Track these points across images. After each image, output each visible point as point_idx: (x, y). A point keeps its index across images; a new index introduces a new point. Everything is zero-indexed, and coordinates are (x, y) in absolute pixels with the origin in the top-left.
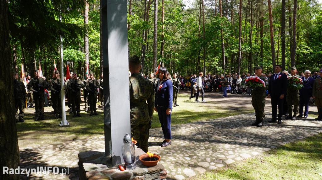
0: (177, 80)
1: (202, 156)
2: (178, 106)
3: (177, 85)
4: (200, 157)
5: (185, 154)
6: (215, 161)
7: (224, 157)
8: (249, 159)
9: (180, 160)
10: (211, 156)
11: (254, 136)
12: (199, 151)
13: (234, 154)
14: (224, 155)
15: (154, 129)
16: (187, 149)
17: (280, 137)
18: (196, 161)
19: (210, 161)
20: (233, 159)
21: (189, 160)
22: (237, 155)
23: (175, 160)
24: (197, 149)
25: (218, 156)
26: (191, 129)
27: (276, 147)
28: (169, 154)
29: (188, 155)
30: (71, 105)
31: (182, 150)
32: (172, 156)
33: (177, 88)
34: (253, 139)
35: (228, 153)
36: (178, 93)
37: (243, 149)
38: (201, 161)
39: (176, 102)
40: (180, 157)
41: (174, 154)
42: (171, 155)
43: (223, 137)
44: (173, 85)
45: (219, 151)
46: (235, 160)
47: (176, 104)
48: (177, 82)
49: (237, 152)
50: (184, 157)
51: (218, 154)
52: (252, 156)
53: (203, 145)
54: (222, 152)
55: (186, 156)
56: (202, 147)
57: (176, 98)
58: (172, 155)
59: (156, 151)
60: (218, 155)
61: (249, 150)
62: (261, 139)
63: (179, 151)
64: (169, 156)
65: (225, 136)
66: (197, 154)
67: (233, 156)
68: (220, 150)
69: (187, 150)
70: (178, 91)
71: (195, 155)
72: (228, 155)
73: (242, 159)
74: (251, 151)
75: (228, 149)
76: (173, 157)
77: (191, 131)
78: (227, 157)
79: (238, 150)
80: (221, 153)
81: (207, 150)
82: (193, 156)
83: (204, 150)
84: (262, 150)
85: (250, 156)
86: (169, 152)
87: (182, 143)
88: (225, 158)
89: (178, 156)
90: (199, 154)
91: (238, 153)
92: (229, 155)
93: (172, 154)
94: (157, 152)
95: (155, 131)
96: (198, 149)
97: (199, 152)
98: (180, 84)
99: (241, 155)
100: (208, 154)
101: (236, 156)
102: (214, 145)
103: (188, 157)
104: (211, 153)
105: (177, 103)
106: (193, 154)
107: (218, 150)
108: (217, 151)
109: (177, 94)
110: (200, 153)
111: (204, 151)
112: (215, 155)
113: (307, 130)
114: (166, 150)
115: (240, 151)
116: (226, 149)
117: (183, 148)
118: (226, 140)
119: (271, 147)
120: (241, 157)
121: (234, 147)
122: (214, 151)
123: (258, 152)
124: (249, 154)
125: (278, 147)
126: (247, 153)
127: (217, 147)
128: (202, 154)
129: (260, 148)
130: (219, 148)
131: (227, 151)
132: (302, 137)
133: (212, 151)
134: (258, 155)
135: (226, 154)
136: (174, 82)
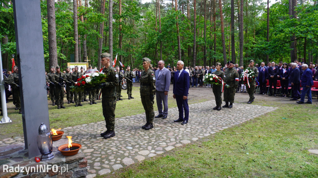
0: (131, 72)
1: (144, 145)
2: (133, 98)
3: (131, 78)
4: (142, 146)
5: (128, 143)
6: (156, 149)
8: (188, 144)
9: (121, 150)
10: (153, 144)
11: (198, 124)
13: (175, 141)
14: (166, 142)
15: (103, 122)
16: (131, 139)
17: (221, 123)
18: (137, 150)
19: (151, 149)
20: (174, 145)
21: (131, 150)
22: (178, 142)
23: (117, 150)
25: (160, 144)
26: (139, 120)
27: (215, 132)
28: (111, 145)
29: (130, 145)
31: (126, 141)
33: (131, 81)
34: (196, 127)
35: (170, 140)
37: (184, 136)
38: (142, 150)
40: (122, 147)
41: (117, 145)
43: (168, 126)
44: (127, 78)
45: (161, 140)
46: (175, 147)
48: (130, 74)
50: (126, 146)
51: (161, 141)
52: (192, 141)
53: (147, 134)
55: (128, 146)
56: (147, 136)
58: (115, 146)
59: (100, 143)
61: (190, 137)
62: (203, 126)
63: (123, 142)
64: (112, 147)
65: (170, 125)
66: (140, 144)
67: (174, 143)
68: (163, 138)
69: (130, 140)
70: (132, 84)
71: (137, 145)
73: (181, 145)
74: (191, 138)
75: (171, 137)
76: (116, 147)
77: (140, 122)
78: (168, 144)
79: (180, 137)
80: (164, 141)
81: (151, 139)
82: (135, 145)
84: (202, 136)
85: (189, 142)
86: (112, 143)
87: (128, 133)
88: (166, 145)
89: (121, 146)
90: (142, 143)
91: (179, 140)
92: (171, 142)
94: (101, 144)
95: (103, 123)
96: (142, 138)
97: (143, 141)
99: (181, 141)
100: (150, 143)
102: (158, 134)
103: (131, 146)
104: (154, 142)
105: (132, 96)
106: (136, 144)
108: (160, 139)
109: (131, 86)
111: (147, 140)
112: (157, 143)
113: (245, 115)
114: (109, 142)
115: (181, 138)
116: (169, 137)
117: (128, 138)
118: (171, 129)
119: (211, 133)
120: (181, 143)
121: (177, 135)
122: (157, 139)
123: (198, 137)
124: (189, 140)
125: (217, 132)
126: (187, 140)
127: (161, 135)
128: (144, 143)
129: (200, 134)
130: (162, 136)
131: (170, 138)
132: (239, 122)
133: (155, 139)
134: (197, 141)
135: (168, 141)
136: (128, 75)
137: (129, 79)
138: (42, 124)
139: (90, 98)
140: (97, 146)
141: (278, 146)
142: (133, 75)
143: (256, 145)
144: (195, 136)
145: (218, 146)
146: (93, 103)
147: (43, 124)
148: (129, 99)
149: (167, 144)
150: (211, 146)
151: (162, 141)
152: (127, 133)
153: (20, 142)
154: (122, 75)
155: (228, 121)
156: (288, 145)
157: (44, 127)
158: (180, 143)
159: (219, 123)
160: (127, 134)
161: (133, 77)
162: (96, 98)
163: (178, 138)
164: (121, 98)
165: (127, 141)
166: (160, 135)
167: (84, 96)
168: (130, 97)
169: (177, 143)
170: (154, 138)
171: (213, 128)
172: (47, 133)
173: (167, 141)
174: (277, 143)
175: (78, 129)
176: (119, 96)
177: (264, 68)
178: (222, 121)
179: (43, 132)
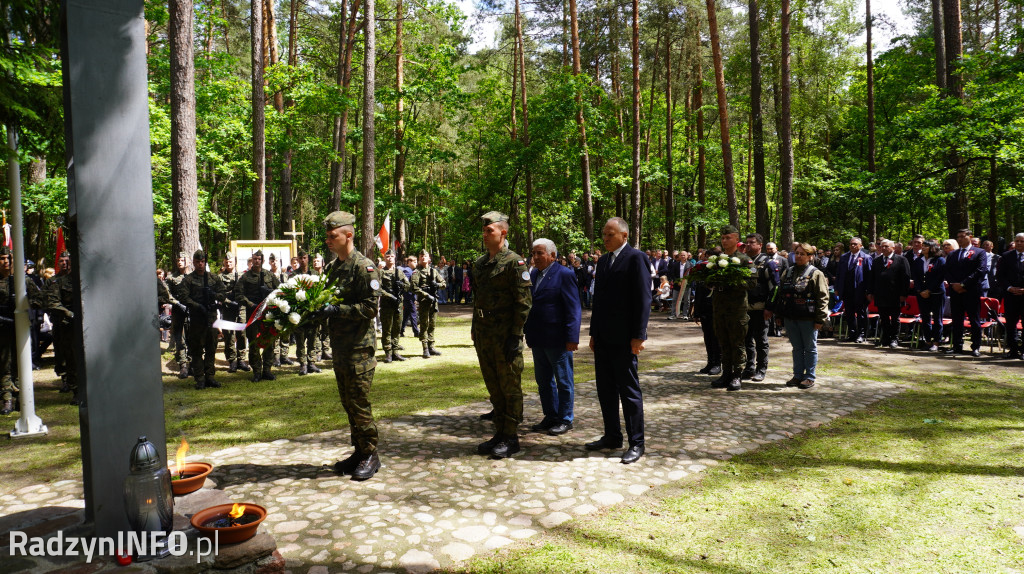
0: (432, 271)
1: (471, 507)
3: (433, 289)
5: (420, 504)
6: (510, 522)
7: (543, 505)
8: (616, 508)
9: (397, 525)
10: (501, 505)
12: (465, 492)
13: (574, 496)
14: (543, 500)
15: (340, 431)
16: (431, 489)
17: (722, 435)
18: (449, 525)
19: (493, 523)
20: (568, 511)
21: (430, 524)
22: (583, 498)
23: (385, 525)
24: (462, 488)
25: (523, 504)
26: (457, 425)
27: (705, 467)
28: (366, 509)
29: (428, 509)
30: (64, 364)
31: (414, 494)
32: (376, 513)
33: (432, 297)
35: (556, 493)
36: (436, 314)
37: (604, 480)
38: (465, 525)
39: (430, 343)
40: (401, 516)
41: (384, 508)
42: (373, 511)
43: (551, 445)
44: (420, 290)
45: (528, 491)
46: (574, 515)
47: (430, 349)
48: (430, 278)
49: (586, 490)
50: (415, 513)
51: (526, 497)
52: (627, 496)
53: (482, 472)
54: (539, 491)
55: (421, 511)
56: (480, 478)
57: (431, 330)
58: (377, 510)
59: (328, 502)
60: (523, 501)
61: (622, 481)
63: (403, 497)
64: (366, 514)
65: (557, 443)
67: (569, 503)
68: (535, 487)
69: (426, 493)
70: (437, 308)
71: (450, 507)
72: (555, 498)
73: (594, 509)
74: (626, 485)
75: (559, 483)
76: (379, 516)
78: (551, 506)
79: (588, 484)
80: (536, 496)
81: (493, 488)
82: (444, 509)
83: (486, 488)
84: (662, 478)
85: (620, 499)
86: (370, 502)
87: (421, 469)
88: (544, 510)
89: (396, 512)
90: (464, 501)
91: (586, 493)
92: (560, 498)
93: (378, 506)
94: (331, 504)
96: (465, 487)
97: (467, 495)
98: (441, 285)
99: (594, 497)
100: (492, 501)
101: (579, 500)
102: (518, 471)
103: (429, 512)
104: (504, 497)
106: (447, 504)
107: (526, 485)
108: (524, 488)
109: (431, 316)
110: (470, 499)
111: (483, 491)
112: (514, 502)
113: (802, 411)
114: (359, 497)
115: (594, 486)
116: (554, 482)
117: (421, 486)
118: (559, 454)
119: (690, 468)
120: (593, 502)
121: (580, 475)
122: (514, 489)
123: (647, 484)
124: (620, 492)
125: (711, 467)
126: (613, 491)
127: (526, 476)
128: (472, 504)
129: (656, 473)
130: (532, 479)
131: (556, 486)
132: (784, 432)
133: (507, 490)
134: (646, 494)
135: (551, 496)
136: (421, 278)
137: (426, 294)
138: (141, 442)
139: (299, 353)
140: (318, 511)
141: (914, 513)
142: (438, 281)
143: (837, 510)
144: (639, 479)
145: (714, 513)
146: (310, 370)
147: (146, 440)
148: (425, 357)
149: (547, 507)
150: (691, 513)
151: (530, 496)
152: (416, 469)
153: (71, 496)
154: (403, 280)
155: (747, 430)
156: (946, 509)
157: (146, 450)
158: (590, 500)
159: (717, 437)
160: (416, 473)
161: (438, 287)
162: (320, 353)
163: (582, 486)
164: (399, 353)
165: (418, 493)
166: (523, 474)
167: (282, 346)
168: (429, 351)
169: (579, 502)
170: (506, 487)
171: (699, 454)
172: (156, 470)
173: (547, 497)
174: (910, 504)
175: (261, 454)
176: (393, 346)
177: (859, 256)
178: (727, 429)
179: (143, 465)
